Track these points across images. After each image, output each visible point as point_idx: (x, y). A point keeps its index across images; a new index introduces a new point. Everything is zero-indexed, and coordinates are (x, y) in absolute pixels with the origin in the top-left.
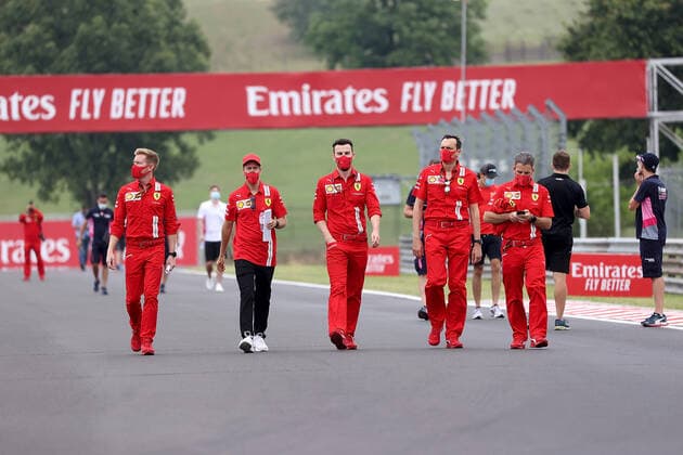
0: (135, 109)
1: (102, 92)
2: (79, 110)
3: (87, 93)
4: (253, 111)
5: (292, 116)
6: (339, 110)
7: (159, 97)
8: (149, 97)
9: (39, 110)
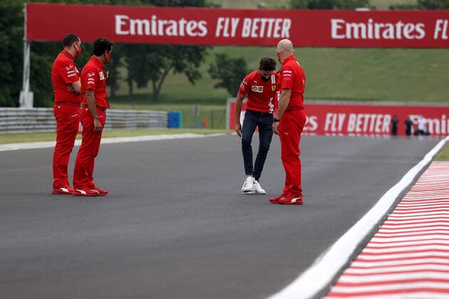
0: (258, 32)
1: (238, 20)
2: (222, 31)
3: (227, 20)
4: (334, 35)
5: (360, 39)
6: (392, 36)
7: (274, 24)
8: (267, 24)
9: (197, 30)
